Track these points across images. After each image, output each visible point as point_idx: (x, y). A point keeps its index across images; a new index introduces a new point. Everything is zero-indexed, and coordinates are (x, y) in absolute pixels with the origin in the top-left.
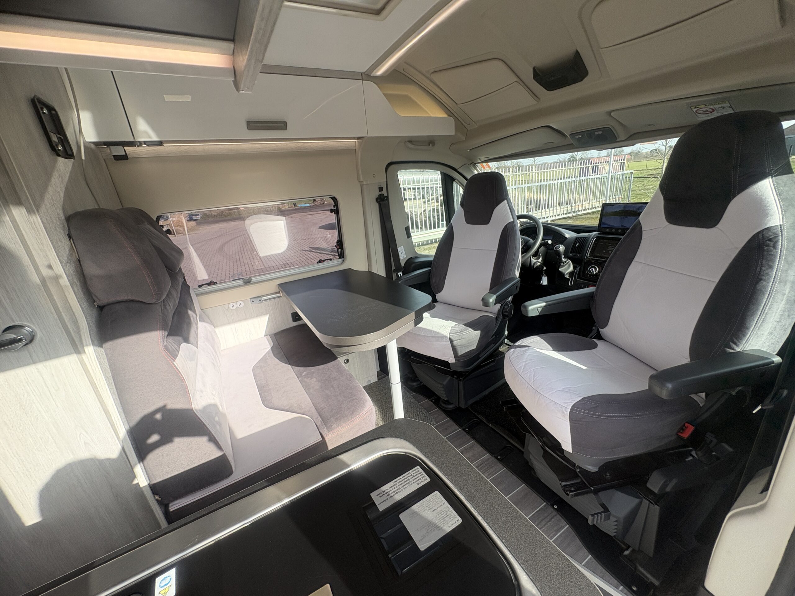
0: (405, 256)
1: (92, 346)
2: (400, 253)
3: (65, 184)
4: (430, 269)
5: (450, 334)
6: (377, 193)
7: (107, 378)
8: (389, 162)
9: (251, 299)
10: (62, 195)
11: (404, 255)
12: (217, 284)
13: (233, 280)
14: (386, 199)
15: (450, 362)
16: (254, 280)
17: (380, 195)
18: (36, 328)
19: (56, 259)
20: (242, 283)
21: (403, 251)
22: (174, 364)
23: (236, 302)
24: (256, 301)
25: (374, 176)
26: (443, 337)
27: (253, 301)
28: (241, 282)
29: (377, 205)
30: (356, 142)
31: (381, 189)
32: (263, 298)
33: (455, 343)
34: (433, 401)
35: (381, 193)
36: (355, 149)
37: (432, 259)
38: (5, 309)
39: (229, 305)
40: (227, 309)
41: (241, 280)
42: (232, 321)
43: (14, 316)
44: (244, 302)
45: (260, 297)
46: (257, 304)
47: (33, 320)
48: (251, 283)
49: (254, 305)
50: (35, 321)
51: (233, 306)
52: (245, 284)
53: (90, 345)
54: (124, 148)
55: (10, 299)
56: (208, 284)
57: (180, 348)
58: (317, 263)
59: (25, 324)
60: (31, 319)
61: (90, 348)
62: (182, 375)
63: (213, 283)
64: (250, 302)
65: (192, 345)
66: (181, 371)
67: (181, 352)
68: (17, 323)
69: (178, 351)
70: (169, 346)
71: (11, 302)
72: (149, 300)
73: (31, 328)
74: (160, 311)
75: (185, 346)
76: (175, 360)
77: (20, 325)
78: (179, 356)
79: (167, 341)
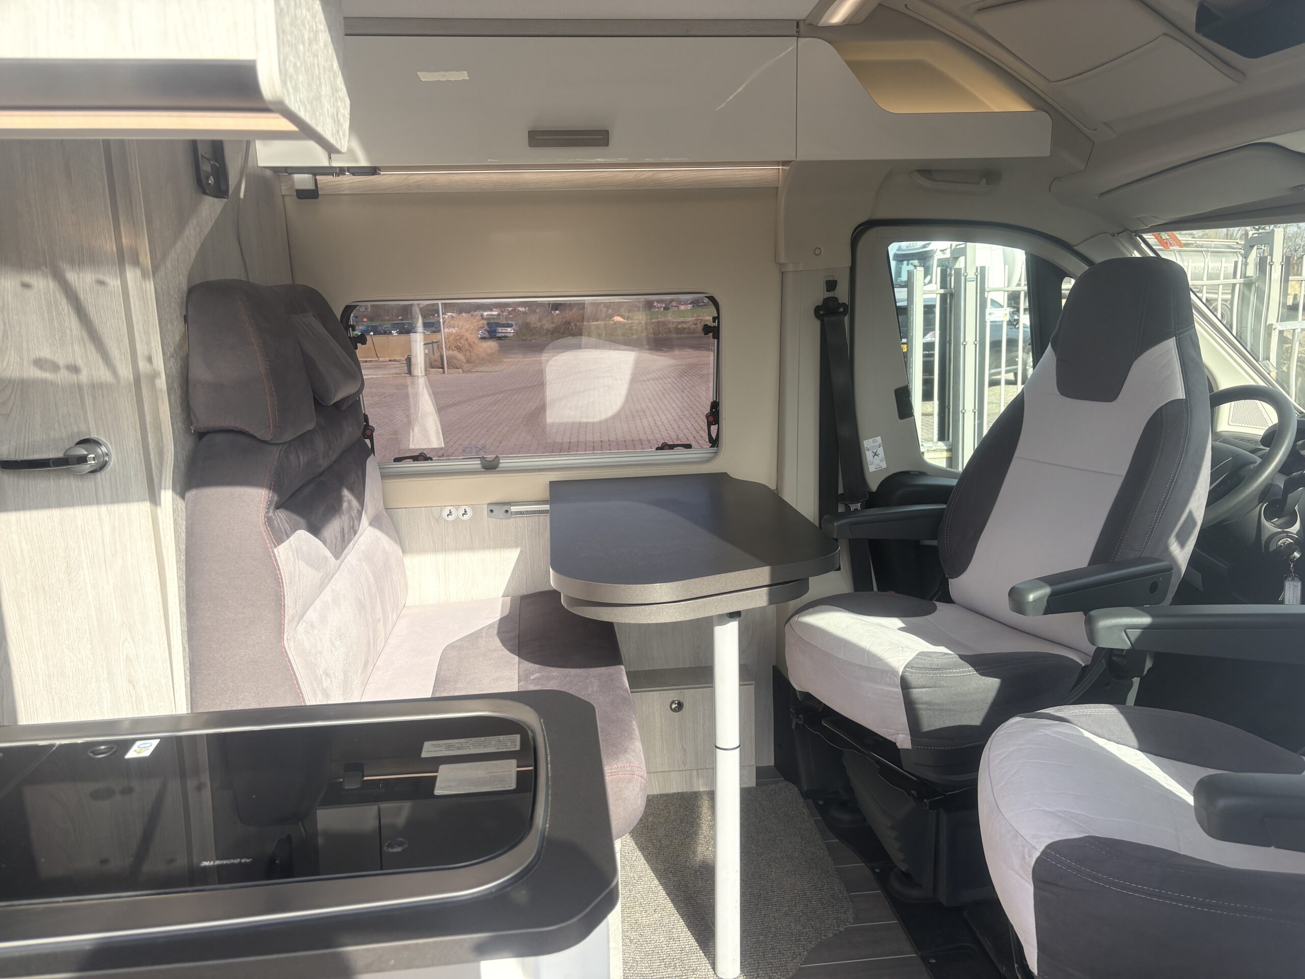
0: (884, 465)
1: (171, 491)
2: (869, 455)
4: (944, 509)
5: (906, 667)
6: (819, 295)
7: (178, 550)
8: (864, 218)
9: (489, 504)
10: (194, 254)
11: (881, 461)
12: (431, 459)
13: (464, 458)
14: (841, 310)
15: (899, 746)
16: (504, 463)
17: (826, 300)
18: (112, 448)
19: (159, 348)
20: (480, 466)
21: (881, 451)
22: (273, 552)
23: (457, 507)
24: (499, 511)
25: (817, 252)
26: (888, 671)
27: (492, 511)
28: (477, 464)
29: (818, 324)
30: (780, 170)
31: (831, 285)
32: (514, 509)
33: (916, 693)
34: (877, 870)
35: (830, 294)
36: (778, 187)
37: (954, 482)
38: (85, 412)
39: (441, 510)
40: (437, 518)
41: (479, 459)
42: (440, 547)
43: (92, 425)
44: (474, 510)
45: (509, 504)
46: (499, 518)
47: (112, 435)
48: (497, 469)
49: (493, 519)
50: (113, 439)
51: (449, 513)
52: (484, 470)
53: (169, 489)
54: (315, 177)
55: (94, 398)
56: (415, 458)
57: (293, 534)
58: (657, 449)
59: (102, 439)
60: (109, 434)
61: (168, 494)
62: (280, 574)
63: (424, 457)
64: (486, 512)
65: (321, 543)
66: (281, 567)
67: (292, 539)
68: (93, 436)
69: (288, 536)
70: (275, 521)
71: (94, 404)
72: (263, 434)
73: (107, 448)
74: (276, 458)
75: (305, 535)
76: (278, 547)
77: (95, 440)
78: (287, 543)
79: (276, 514)
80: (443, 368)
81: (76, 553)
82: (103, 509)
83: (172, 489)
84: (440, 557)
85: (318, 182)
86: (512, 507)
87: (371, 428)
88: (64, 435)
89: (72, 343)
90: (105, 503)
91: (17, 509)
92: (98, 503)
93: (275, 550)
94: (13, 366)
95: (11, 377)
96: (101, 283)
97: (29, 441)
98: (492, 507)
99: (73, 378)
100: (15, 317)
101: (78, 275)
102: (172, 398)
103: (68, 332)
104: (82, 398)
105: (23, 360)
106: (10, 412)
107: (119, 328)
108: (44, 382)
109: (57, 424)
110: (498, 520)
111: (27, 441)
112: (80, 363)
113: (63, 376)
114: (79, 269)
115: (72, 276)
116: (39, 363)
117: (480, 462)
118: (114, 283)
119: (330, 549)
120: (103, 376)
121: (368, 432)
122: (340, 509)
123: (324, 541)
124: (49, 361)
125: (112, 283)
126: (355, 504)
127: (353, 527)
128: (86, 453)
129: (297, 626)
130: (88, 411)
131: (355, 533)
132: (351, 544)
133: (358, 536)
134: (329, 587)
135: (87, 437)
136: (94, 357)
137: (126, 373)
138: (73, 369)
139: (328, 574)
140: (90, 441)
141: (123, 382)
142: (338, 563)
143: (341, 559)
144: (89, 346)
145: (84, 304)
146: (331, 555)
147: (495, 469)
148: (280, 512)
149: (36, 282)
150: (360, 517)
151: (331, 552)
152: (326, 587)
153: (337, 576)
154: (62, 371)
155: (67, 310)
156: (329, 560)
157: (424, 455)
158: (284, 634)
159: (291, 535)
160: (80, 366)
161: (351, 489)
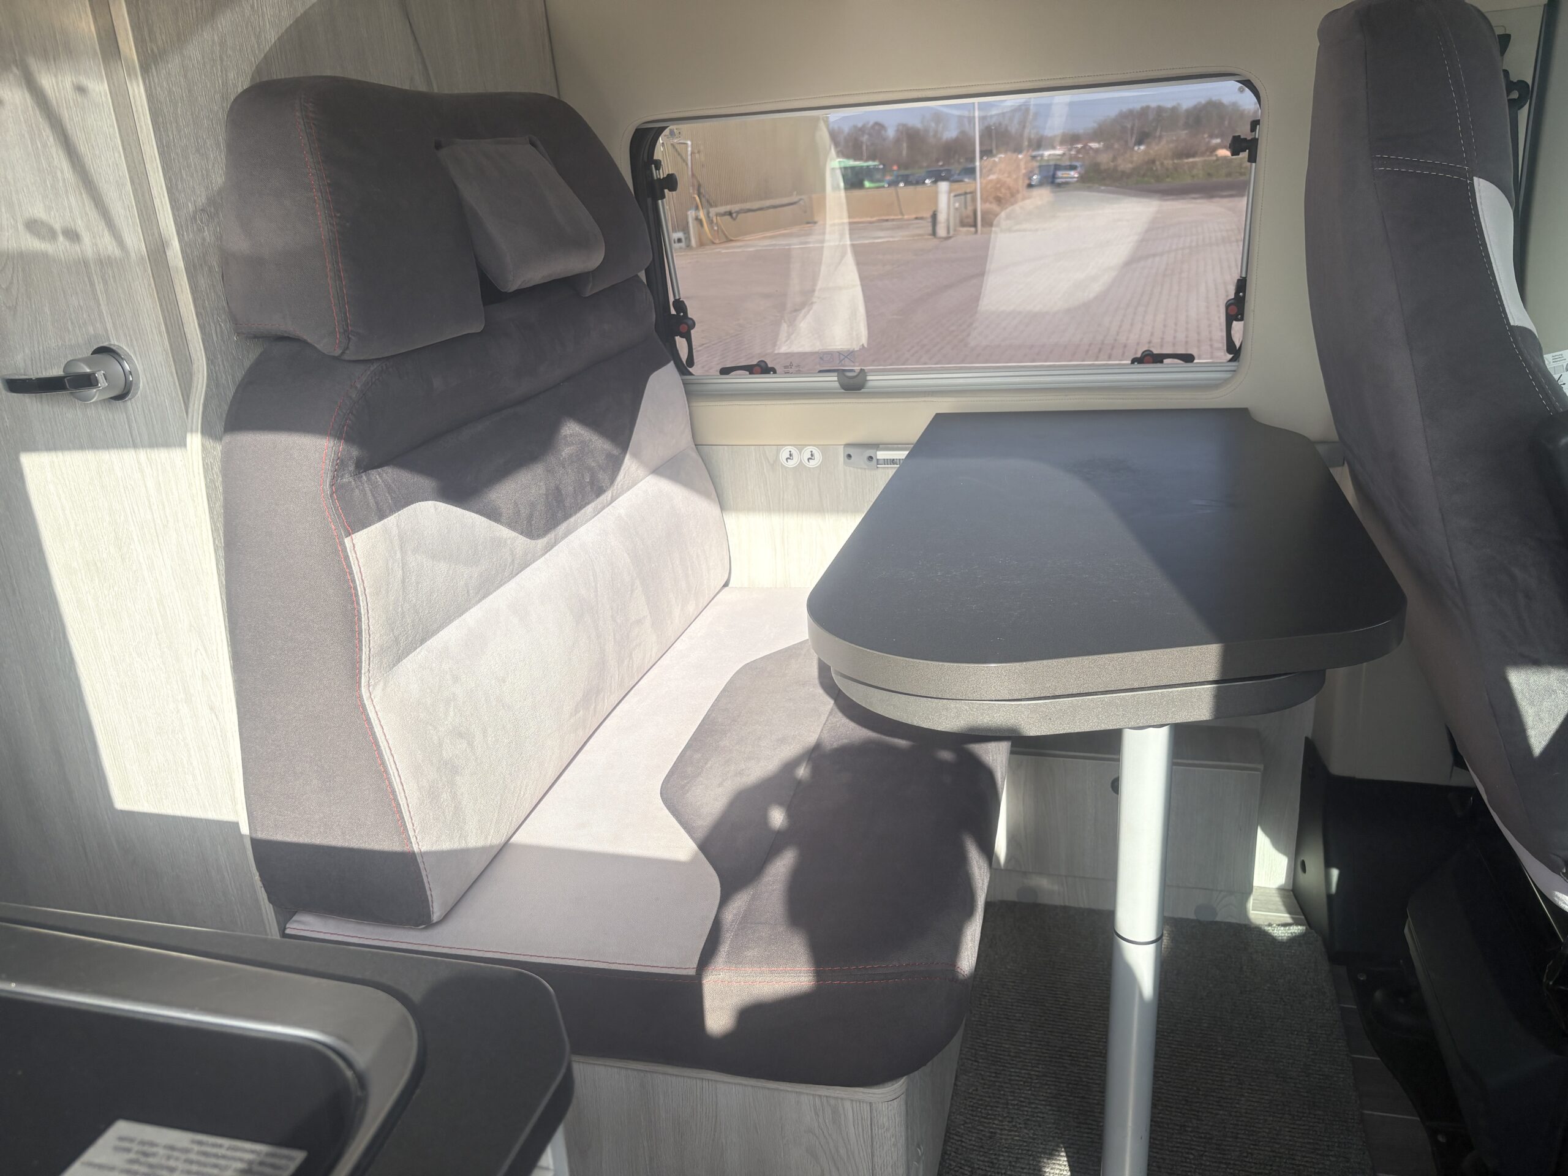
1: (199, 434)
9: (847, 445)
12: (775, 372)
13: (820, 371)
16: (875, 380)
18: (138, 362)
20: (837, 384)
22: (343, 544)
23: (800, 448)
24: (860, 457)
27: (849, 456)
28: (832, 380)
32: (881, 455)
38: (99, 305)
39: (778, 451)
40: (772, 462)
41: (836, 374)
42: (777, 505)
43: (109, 326)
44: (824, 453)
45: (877, 446)
46: (861, 468)
47: (135, 343)
48: (863, 390)
49: (852, 469)
50: (136, 348)
51: (789, 457)
52: (843, 391)
53: (197, 431)
55: (105, 283)
56: (751, 369)
57: (399, 510)
58: (1133, 361)
59: (124, 347)
60: (131, 340)
61: (195, 440)
62: (354, 581)
63: (762, 368)
64: (841, 457)
65: (483, 519)
66: (355, 569)
67: (391, 520)
68: (112, 343)
69: (382, 516)
70: (357, 491)
71: (106, 291)
72: (326, 343)
73: (130, 361)
74: (359, 386)
75: (436, 509)
76: (353, 536)
77: (114, 348)
78: (376, 528)
79: (364, 477)
80: (975, 225)
81: (122, 518)
82: (142, 455)
83: (203, 433)
84: (776, 520)
86: (878, 453)
87: (690, 322)
88: (80, 340)
89: (67, 192)
90: (143, 446)
92: (135, 446)
93: (347, 541)
94: (8, 231)
95: (8, 249)
96: (81, 90)
97: (43, 348)
98: (851, 451)
99: (75, 249)
101: (56, 76)
102: (203, 282)
103: (59, 174)
104: (92, 284)
105: (17, 222)
106: (17, 303)
107: (117, 165)
108: (45, 255)
109: (70, 323)
110: (859, 470)
111: (41, 348)
112: (80, 226)
113: (61, 247)
114: (56, 67)
115: (46, 80)
116: (33, 226)
117: (836, 379)
118: (99, 88)
119: (511, 525)
120: (110, 248)
121: (683, 328)
122: (551, 460)
123: (493, 515)
124: (42, 223)
125: (97, 89)
126: (599, 444)
127: (592, 483)
128: (88, 370)
129: (399, 660)
130: (101, 302)
131: (600, 491)
132: (589, 509)
133: (612, 493)
134: (512, 584)
135: (106, 344)
136: (93, 215)
137: (135, 241)
138: (72, 235)
139: (506, 565)
140: (104, 351)
141: (133, 255)
142: (541, 543)
143: (551, 536)
144: (84, 196)
145: (69, 127)
146: (514, 534)
147: (860, 390)
148: (379, 474)
149: (9, 93)
150: (615, 465)
151: (514, 529)
152: (504, 584)
153: (539, 563)
154: (61, 238)
155: (51, 139)
156: (509, 542)
157: (763, 364)
158: (360, 678)
159: (392, 511)
160: (78, 230)
161: (593, 423)
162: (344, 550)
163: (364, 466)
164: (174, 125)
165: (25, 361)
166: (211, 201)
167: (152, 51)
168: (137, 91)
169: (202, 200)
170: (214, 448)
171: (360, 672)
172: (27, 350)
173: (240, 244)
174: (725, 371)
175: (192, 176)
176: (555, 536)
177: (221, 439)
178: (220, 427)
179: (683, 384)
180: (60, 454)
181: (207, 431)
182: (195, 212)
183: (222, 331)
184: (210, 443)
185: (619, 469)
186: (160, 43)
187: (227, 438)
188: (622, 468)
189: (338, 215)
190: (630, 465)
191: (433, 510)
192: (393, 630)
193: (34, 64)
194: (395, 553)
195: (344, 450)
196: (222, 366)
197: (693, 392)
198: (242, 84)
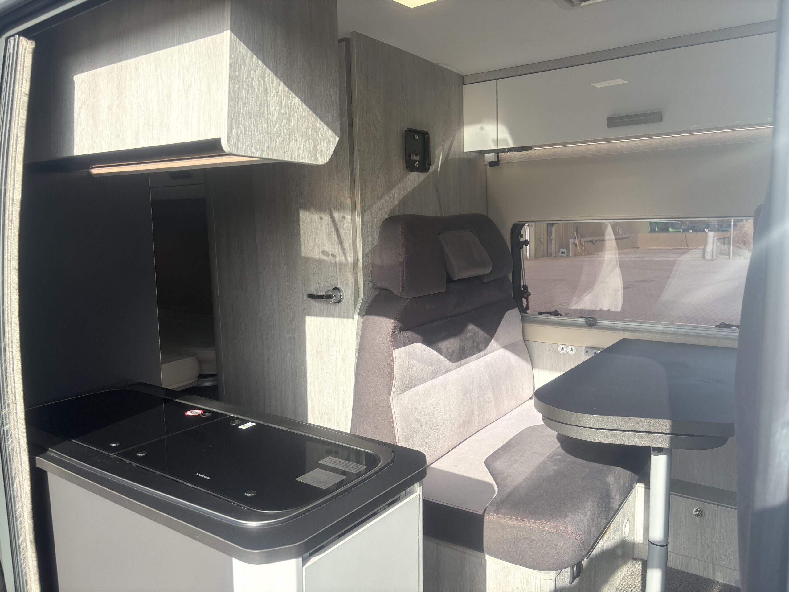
3: (405, 193)
7: (357, 344)
9: (586, 347)
12: (561, 315)
13: (579, 317)
16: (600, 322)
18: (345, 293)
20: (584, 322)
22: (392, 352)
23: (567, 346)
24: (591, 352)
27: (587, 352)
39: (558, 347)
40: (555, 350)
41: (584, 318)
42: (555, 368)
43: (339, 282)
44: (576, 349)
45: (599, 349)
47: (345, 287)
48: (595, 326)
50: (345, 288)
51: (562, 349)
52: (587, 325)
53: (357, 314)
54: (498, 154)
55: (340, 269)
56: (551, 313)
57: (410, 345)
58: (716, 326)
59: (342, 288)
60: (344, 286)
61: (356, 316)
62: (393, 364)
63: (556, 314)
64: (584, 352)
65: (436, 352)
66: (394, 360)
67: (407, 347)
68: (339, 286)
69: (405, 345)
70: (399, 337)
71: (340, 272)
72: (397, 292)
73: (343, 293)
74: (404, 305)
75: (421, 346)
76: (395, 350)
77: (339, 288)
78: (402, 349)
79: (401, 333)
80: (729, 255)
81: (331, 338)
82: (340, 319)
83: (358, 315)
85: (500, 157)
87: (529, 294)
89: (335, 244)
90: (341, 317)
91: (314, 316)
92: (339, 317)
94: (316, 253)
95: (316, 258)
96: (344, 217)
98: (588, 350)
99: (334, 260)
100: (318, 232)
101: (338, 214)
102: (366, 272)
103: (334, 239)
104: (336, 269)
105: (319, 251)
106: (315, 273)
107: (349, 238)
108: (325, 261)
109: (328, 280)
111: (318, 287)
112: (336, 253)
113: (330, 259)
114: (339, 211)
115: (335, 215)
116: (324, 252)
117: (584, 320)
118: (349, 218)
119: (445, 356)
120: (343, 260)
121: (526, 295)
122: (462, 336)
123: (439, 351)
124: (327, 252)
125: (348, 218)
126: (482, 334)
127: (477, 347)
128: (332, 294)
129: (403, 392)
130: (338, 275)
131: (480, 351)
132: (475, 356)
133: (485, 352)
134: (443, 376)
135: (337, 287)
136: (341, 251)
137: (350, 259)
138: (334, 256)
139: (441, 369)
140: (336, 289)
141: (349, 263)
142: (455, 364)
143: (459, 363)
144: (339, 246)
145: (339, 227)
146: (446, 359)
147: (594, 326)
148: (406, 333)
149: (325, 217)
150: (487, 343)
151: (446, 358)
152: (440, 376)
153: (453, 371)
154: (331, 256)
155: (334, 230)
156: (443, 362)
157: (556, 312)
158: (391, 394)
159: (408, 345)
160: (336, 255)
161: (480, 326)
162: (392, 354)
163: (402, 329)
164: (367, 228)
165: (313, 289)
166: (372, 249)
167: (365, 209)
168: (359, 220)
169: (370, 249)
170: (361, 320)
171: (391, 393)
172: (315, 286)
173: (378, 262)
174: (540, 313)
175: (369, 242)
176: (461, 363)
177: (363, 317)
178: (363, 313)
179: (521, 316)
180: (317, 317)
181: (360, 314)
182: (368, 252)
183: (369, 286)
184: (360, 318)
185: (489, 344)
186: (367, 206)
187: (365, 317)
188: (490, 344)
189: (406, 256)
190: (493, 343)
191: (420, 346)
192: (402, 382)
193: (332, 209)
194: (407, 357)
195: (397, 324)
196: (367, 296)
197: (524, 320)
198: (386, 216)
